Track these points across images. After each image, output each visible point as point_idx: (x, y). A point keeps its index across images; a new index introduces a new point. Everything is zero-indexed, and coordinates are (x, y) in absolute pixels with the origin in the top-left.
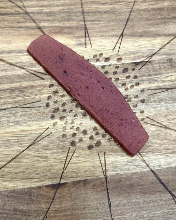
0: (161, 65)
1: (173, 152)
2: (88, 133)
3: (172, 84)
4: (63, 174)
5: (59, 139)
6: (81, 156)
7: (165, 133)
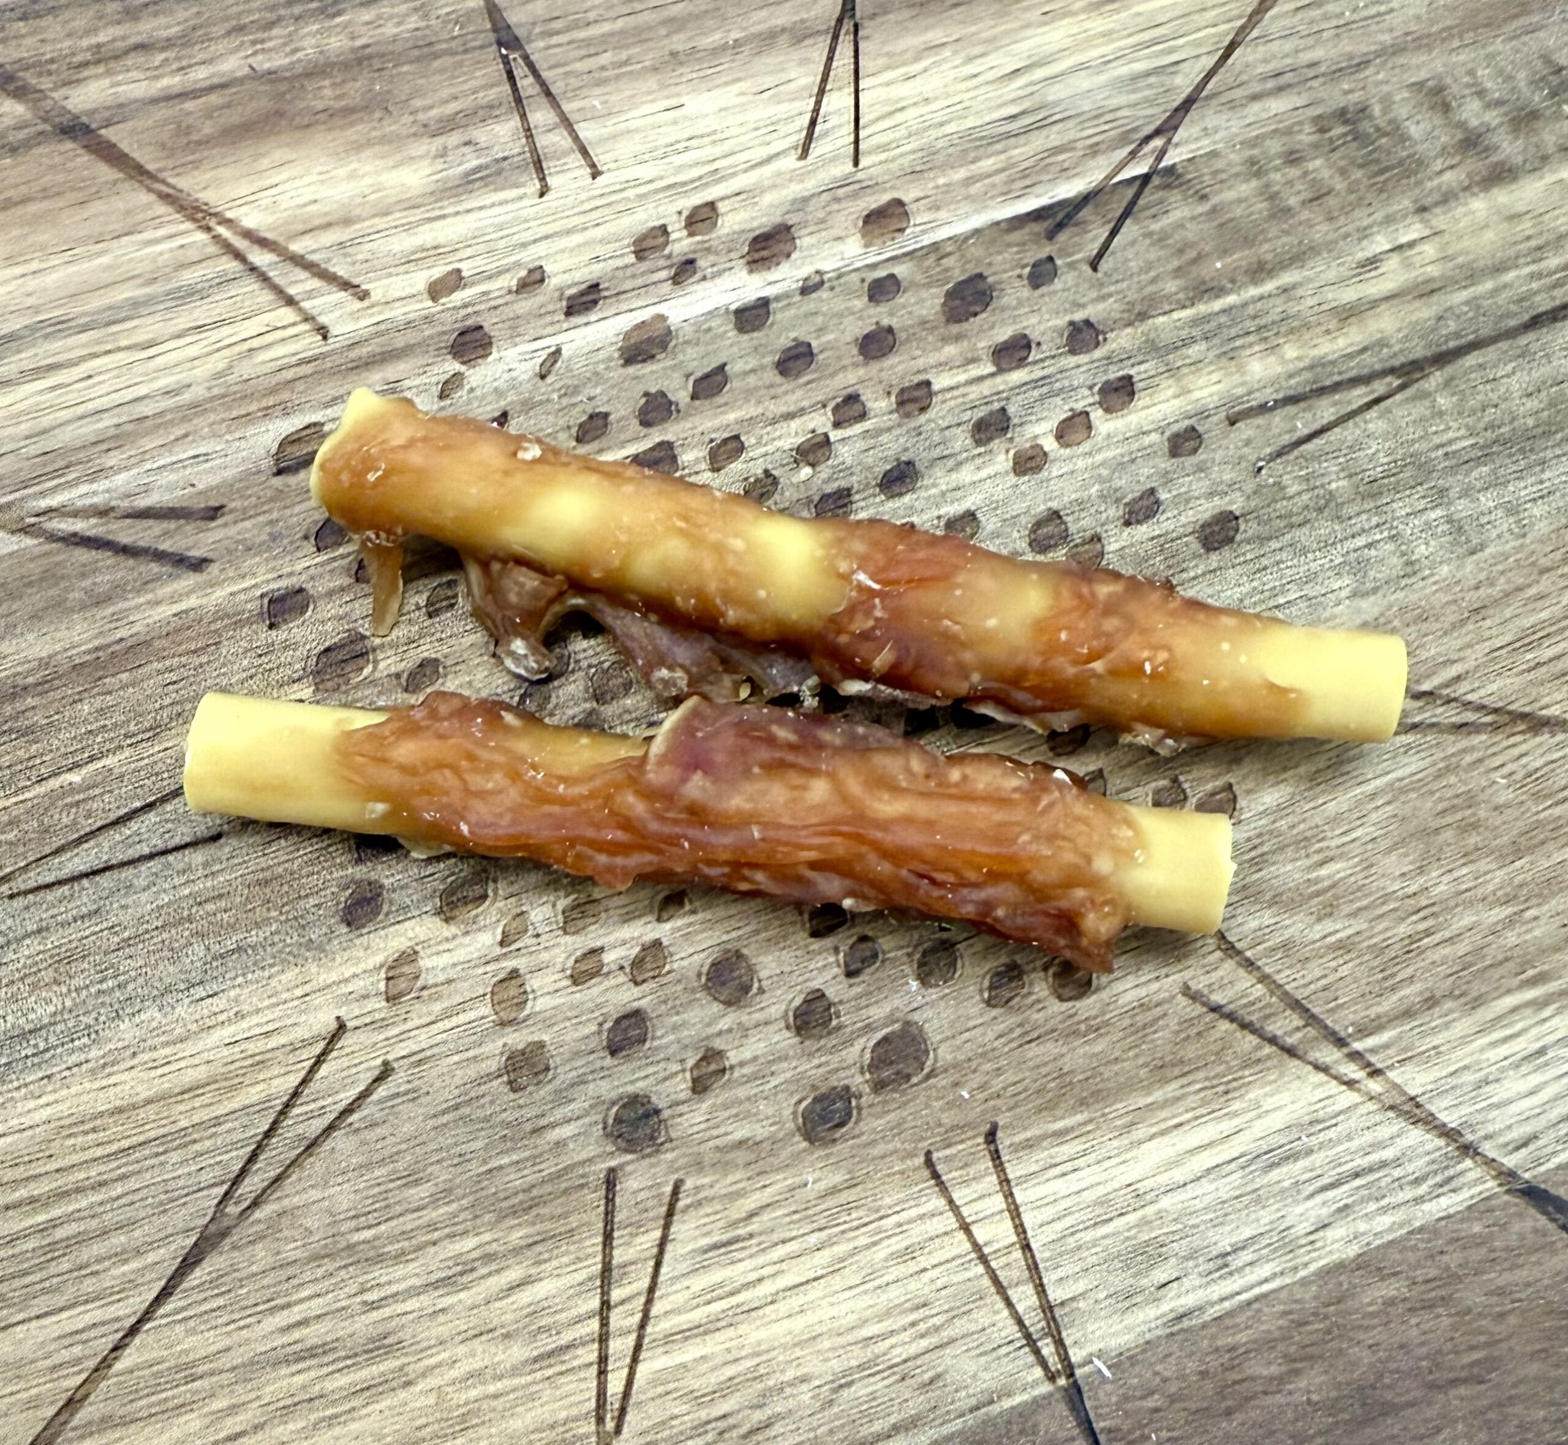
2: (763, 974)
3: (1440, 318)
5: (480, 1113)
6: (751, 1236)
7: (1518, 777)
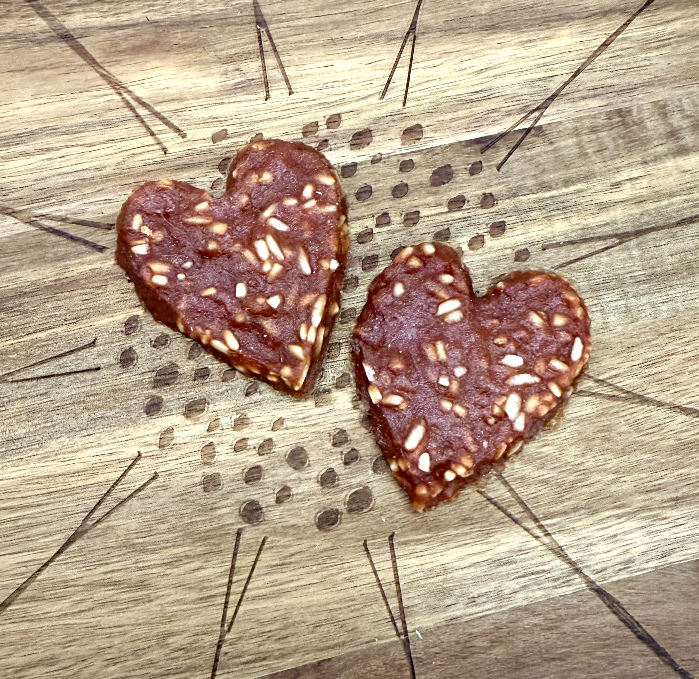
0: (585, 138)
1: (676, 499)
2: (311, 458)
3: (642, 214)
4: (224, 649)
5: (191, 499)
6: (291, 563)
7: (631, 421)
